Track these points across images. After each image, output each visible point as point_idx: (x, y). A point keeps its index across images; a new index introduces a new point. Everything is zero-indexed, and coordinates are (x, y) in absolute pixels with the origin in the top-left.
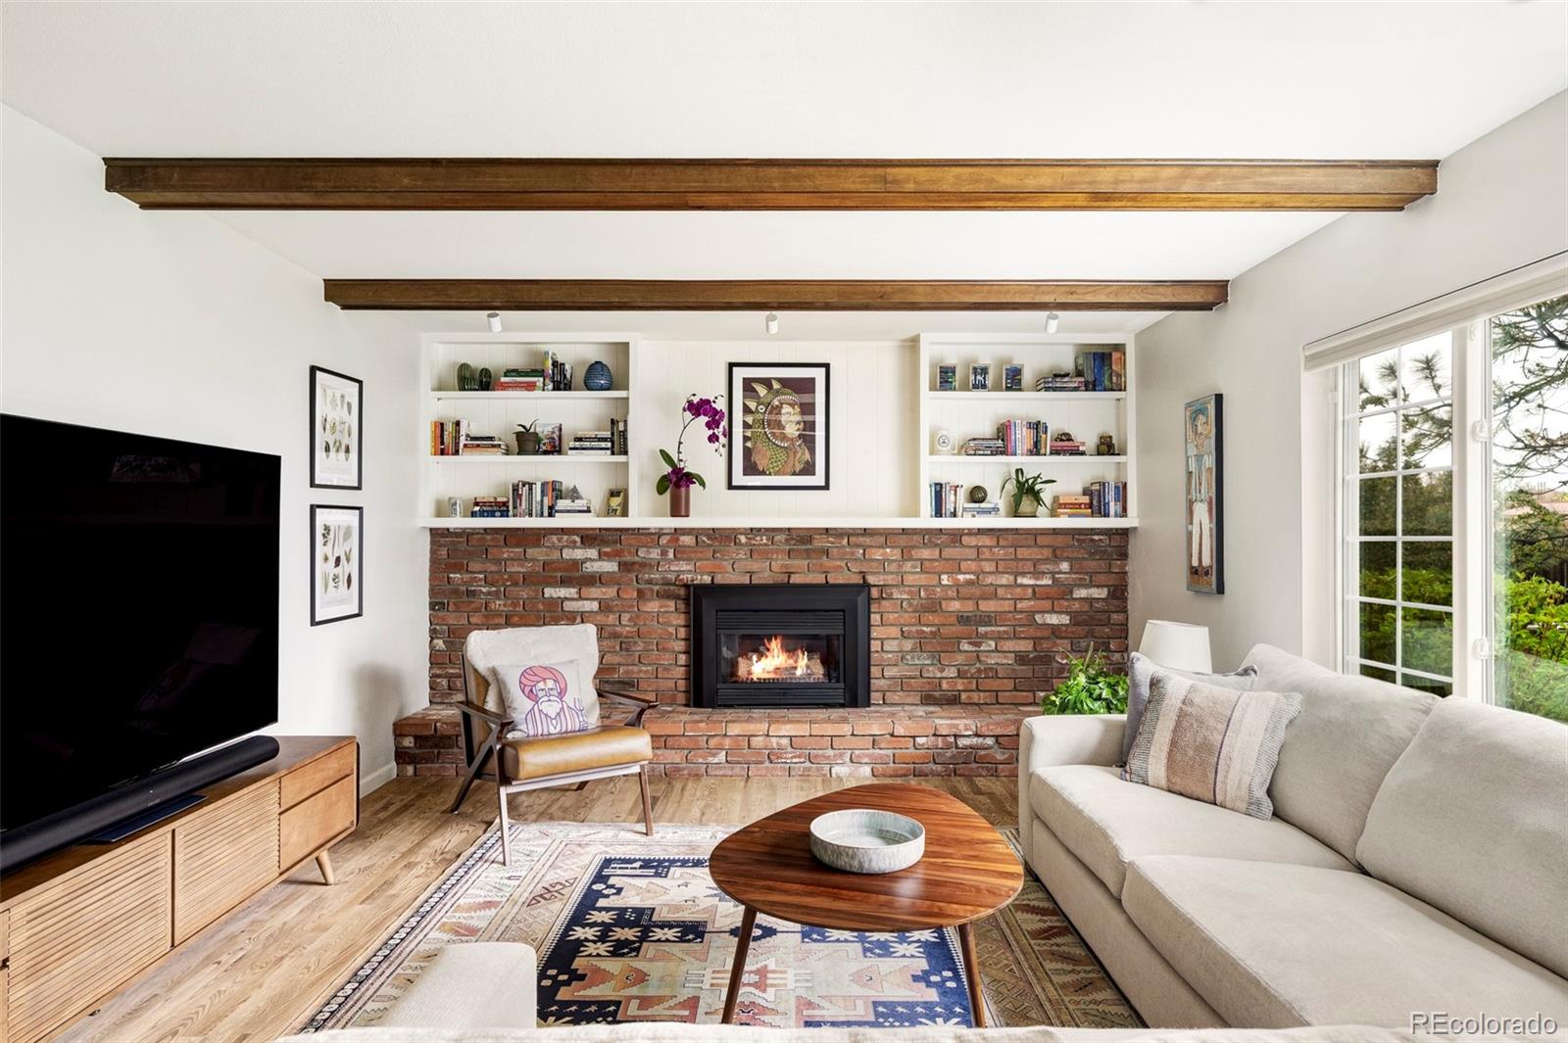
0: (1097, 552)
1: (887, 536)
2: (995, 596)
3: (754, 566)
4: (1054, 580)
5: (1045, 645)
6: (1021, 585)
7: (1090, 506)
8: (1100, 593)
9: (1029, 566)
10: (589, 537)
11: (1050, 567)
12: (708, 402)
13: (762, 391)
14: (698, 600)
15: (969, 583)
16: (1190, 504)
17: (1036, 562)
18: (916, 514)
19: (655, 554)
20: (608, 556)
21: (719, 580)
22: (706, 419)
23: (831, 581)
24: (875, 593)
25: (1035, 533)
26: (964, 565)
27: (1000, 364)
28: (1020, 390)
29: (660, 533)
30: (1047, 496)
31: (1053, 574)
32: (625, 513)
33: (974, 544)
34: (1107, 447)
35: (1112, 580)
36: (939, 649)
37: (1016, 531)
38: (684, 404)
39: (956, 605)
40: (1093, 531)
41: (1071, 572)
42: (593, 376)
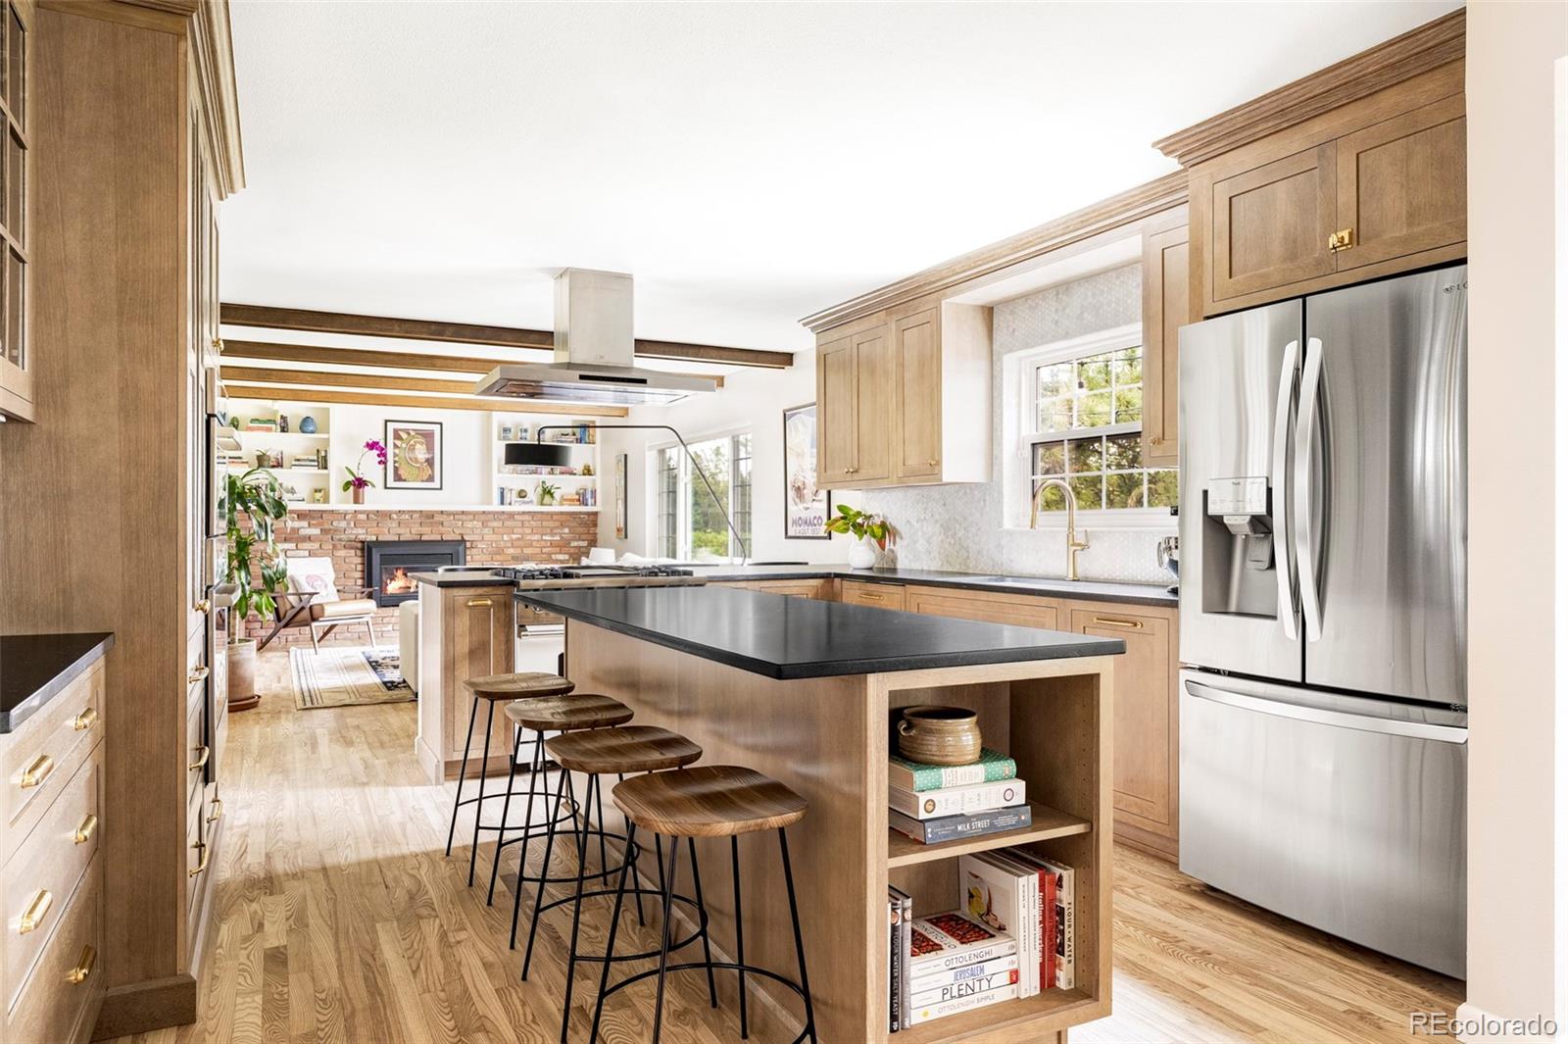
0: (582, 524)
1: (475, 514)
2: (531, 546)
3: (401, 531)
4: (562, 538)
6: (545, 540)
7: (579, 500)
8: (584, 544)
9: (548, 531)
10: (302, 515)
11: (559, 531)
12: (378, 443)
13: (404, 436)
14: (367, 549)
15: (519, 539)
16: (617, 501)
17: (552, 528)
18: (490, 503)
19: (343, 524)
20: (315, 526)
21: (380, 539)
22: (378, 452)
23: (444, 539)
24: (468, 545)
25: (552, 514)
26: (515, 530)
27: (534, 427)
29: (345, 513)
30: (557, 494)
31: (560, 534)
32: (326, 500)
33: (520, 519)
34: (588, 472)
35: (590, 537)
37: (542, 513)
38: (365, 444)
39: (511, 551)
40: (580, 513)
41: (570, 533)
42: (305, 425)
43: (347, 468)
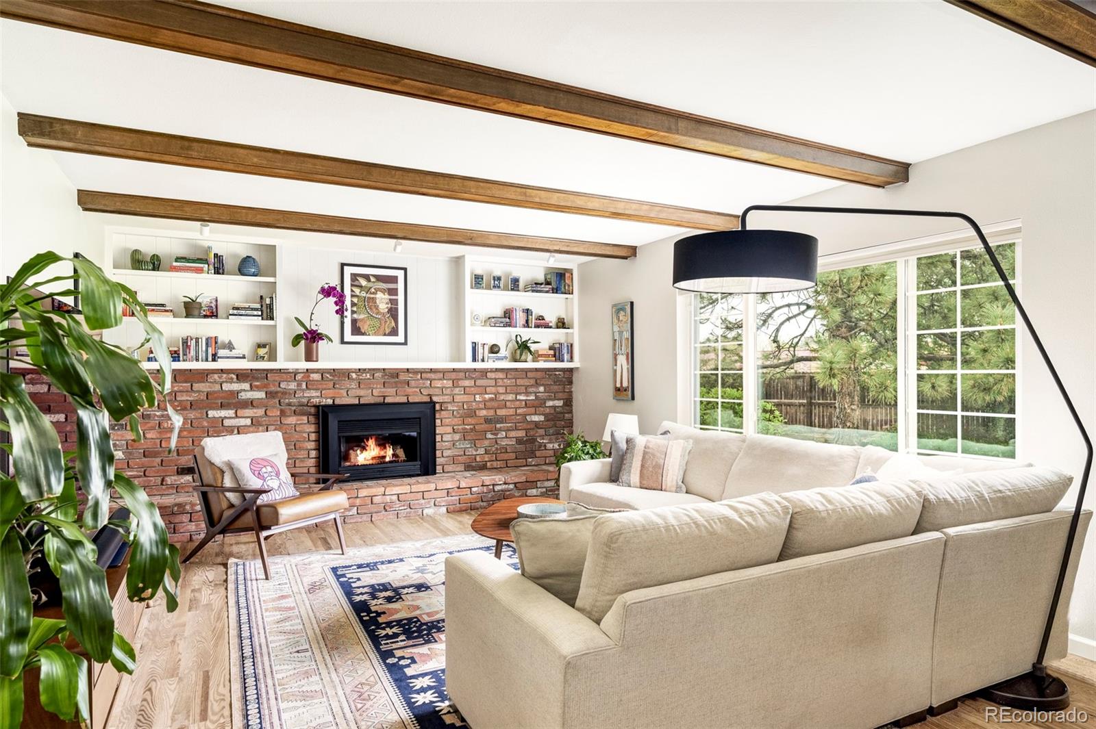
0: (557, 381)
1: (444, 373)
2: (505, 407)
3: (362, 393)
4: (536, 397)
5: (532, 433)
6: (519, 400)
7: (555, 356)
8: (559, 403)
9: (523, 390)
10: (241, 375)
11: (534, 390)
12: (333, 288)
13: (363, 282)
14: (323, 415)
15: (491, 400)
16: (615, 356)
17: (527, 387)
18: (460, 359)
19: (293, 386)
20: (258, 388)
21: (338, 402)
22: (335, 299)
23: (411, 401)
24: (438, 407)
25: (526, 371)
26: (488, 390)
27: (507, 275)
28: (518, 290)
29: (296, 373)
30: (533, 350)
31: (536, 393)
32: (272, 357)
33: (493, 377)
34: (562, 324)
35: (565, 396)
36: (475, 438)
37: (515, 370)
38: (319, 289)
39: (484, 413)
40: (555, 370)
41: (545, 392)
42: (245, 266)
43: (296, 318)
